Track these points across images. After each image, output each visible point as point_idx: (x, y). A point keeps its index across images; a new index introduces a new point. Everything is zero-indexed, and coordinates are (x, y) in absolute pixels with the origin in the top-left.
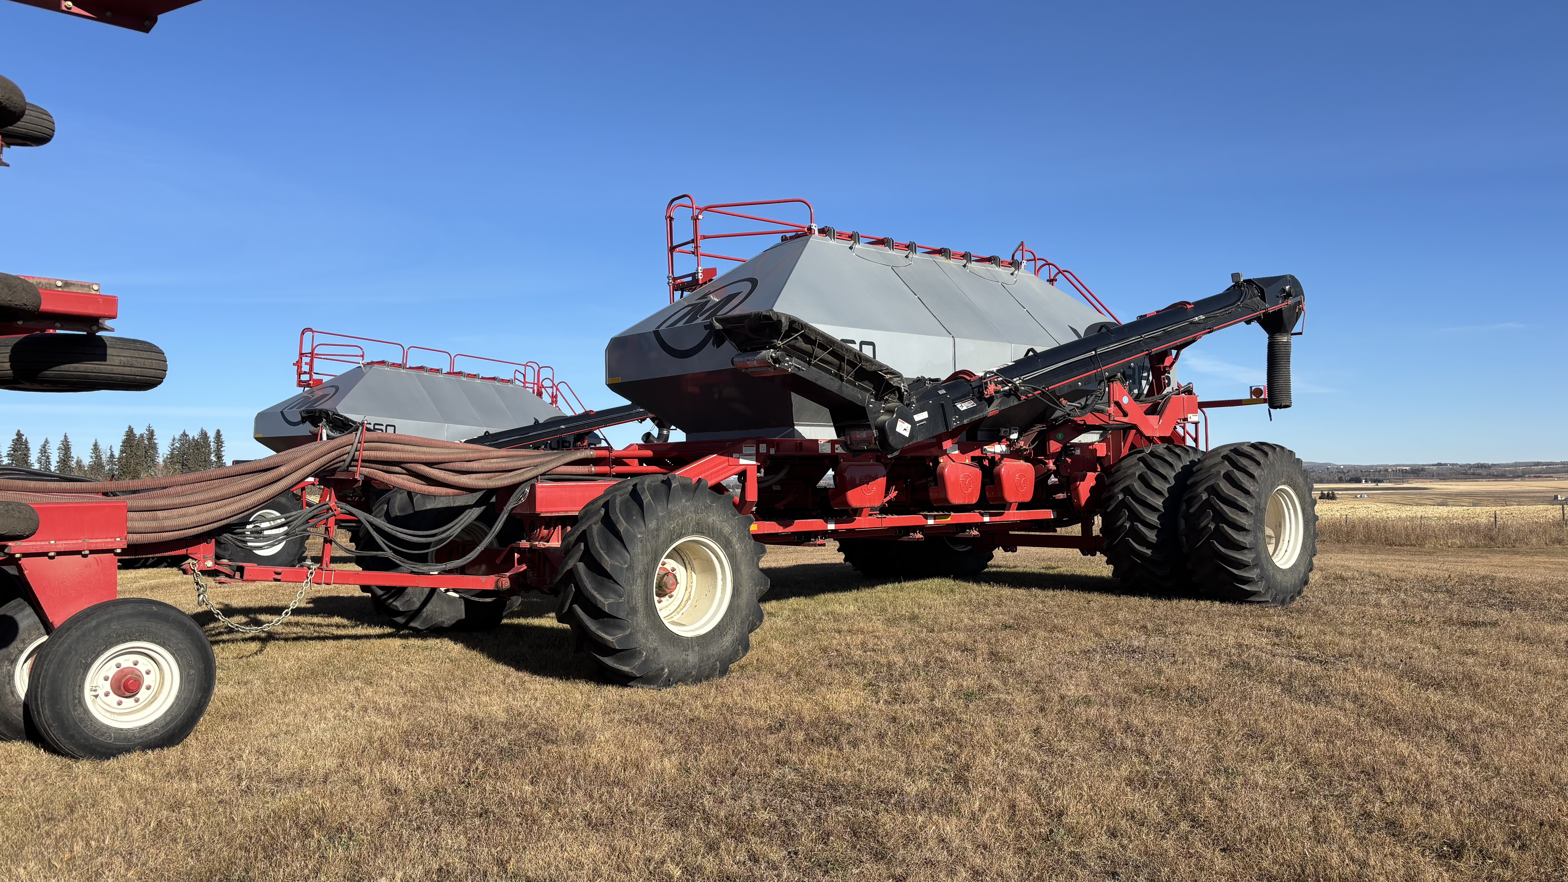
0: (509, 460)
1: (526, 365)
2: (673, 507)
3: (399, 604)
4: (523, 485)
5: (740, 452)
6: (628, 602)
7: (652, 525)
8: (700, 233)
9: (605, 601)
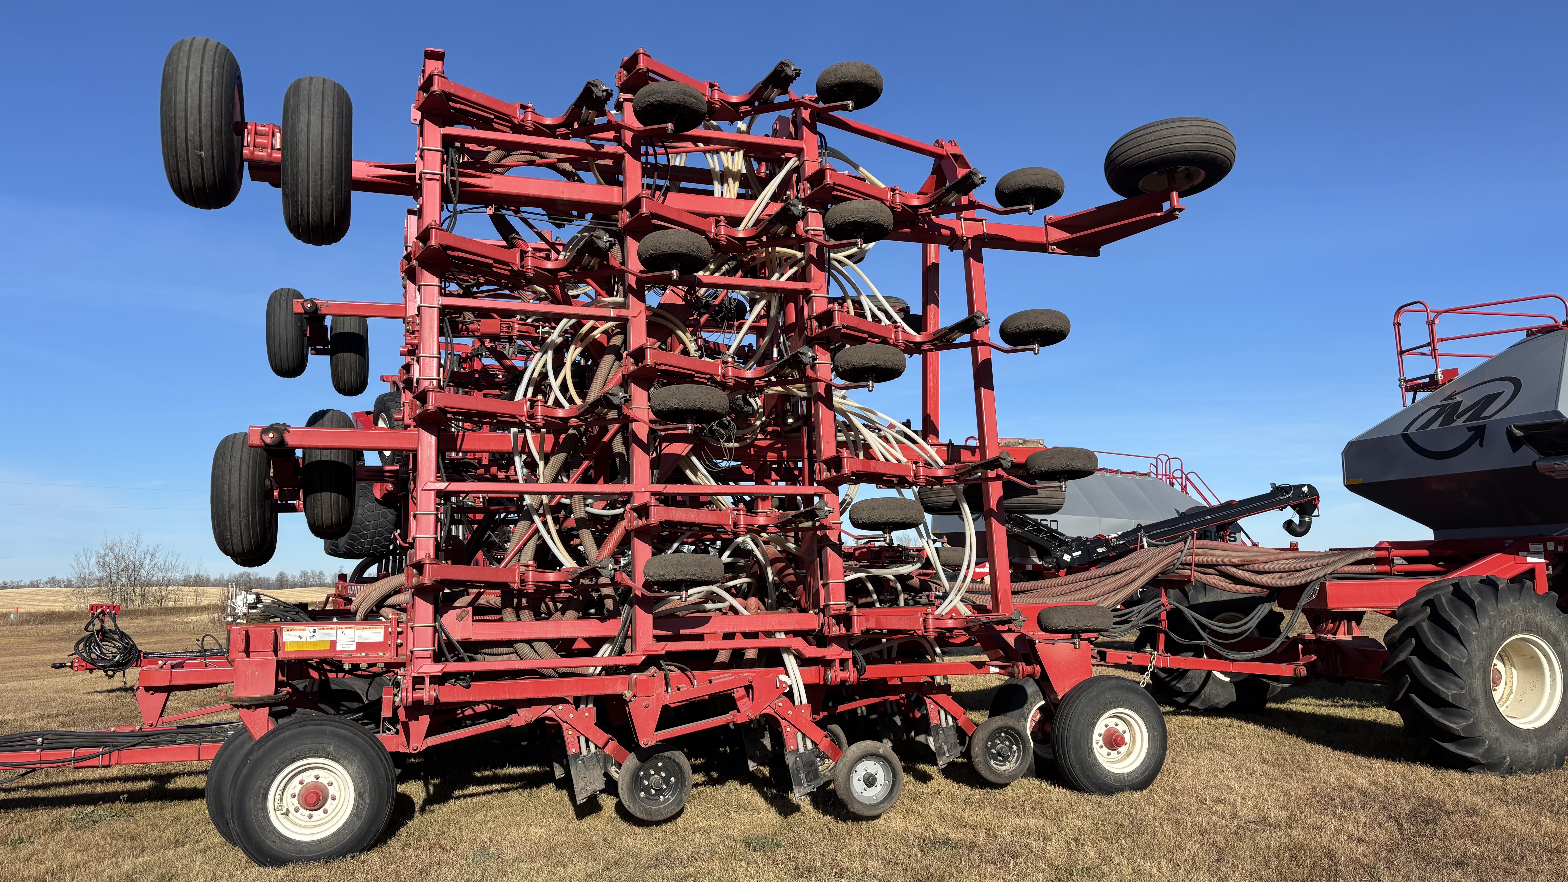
0: (1293, 561)
1: (1157, 458)
2: (1504, 607)
3: (1181, 686)
4: (1312, 584)
5: (1527, 550)
6: (1470, 694)
7: (1485, 623)
8: (1438, 335)
9: (1449, 692)
